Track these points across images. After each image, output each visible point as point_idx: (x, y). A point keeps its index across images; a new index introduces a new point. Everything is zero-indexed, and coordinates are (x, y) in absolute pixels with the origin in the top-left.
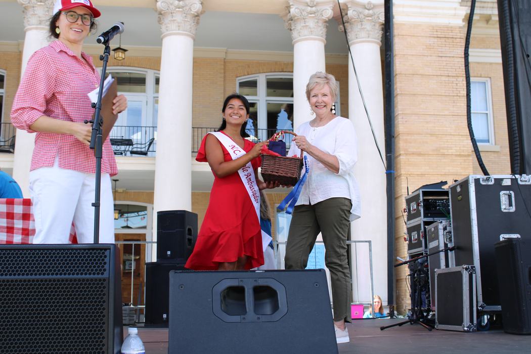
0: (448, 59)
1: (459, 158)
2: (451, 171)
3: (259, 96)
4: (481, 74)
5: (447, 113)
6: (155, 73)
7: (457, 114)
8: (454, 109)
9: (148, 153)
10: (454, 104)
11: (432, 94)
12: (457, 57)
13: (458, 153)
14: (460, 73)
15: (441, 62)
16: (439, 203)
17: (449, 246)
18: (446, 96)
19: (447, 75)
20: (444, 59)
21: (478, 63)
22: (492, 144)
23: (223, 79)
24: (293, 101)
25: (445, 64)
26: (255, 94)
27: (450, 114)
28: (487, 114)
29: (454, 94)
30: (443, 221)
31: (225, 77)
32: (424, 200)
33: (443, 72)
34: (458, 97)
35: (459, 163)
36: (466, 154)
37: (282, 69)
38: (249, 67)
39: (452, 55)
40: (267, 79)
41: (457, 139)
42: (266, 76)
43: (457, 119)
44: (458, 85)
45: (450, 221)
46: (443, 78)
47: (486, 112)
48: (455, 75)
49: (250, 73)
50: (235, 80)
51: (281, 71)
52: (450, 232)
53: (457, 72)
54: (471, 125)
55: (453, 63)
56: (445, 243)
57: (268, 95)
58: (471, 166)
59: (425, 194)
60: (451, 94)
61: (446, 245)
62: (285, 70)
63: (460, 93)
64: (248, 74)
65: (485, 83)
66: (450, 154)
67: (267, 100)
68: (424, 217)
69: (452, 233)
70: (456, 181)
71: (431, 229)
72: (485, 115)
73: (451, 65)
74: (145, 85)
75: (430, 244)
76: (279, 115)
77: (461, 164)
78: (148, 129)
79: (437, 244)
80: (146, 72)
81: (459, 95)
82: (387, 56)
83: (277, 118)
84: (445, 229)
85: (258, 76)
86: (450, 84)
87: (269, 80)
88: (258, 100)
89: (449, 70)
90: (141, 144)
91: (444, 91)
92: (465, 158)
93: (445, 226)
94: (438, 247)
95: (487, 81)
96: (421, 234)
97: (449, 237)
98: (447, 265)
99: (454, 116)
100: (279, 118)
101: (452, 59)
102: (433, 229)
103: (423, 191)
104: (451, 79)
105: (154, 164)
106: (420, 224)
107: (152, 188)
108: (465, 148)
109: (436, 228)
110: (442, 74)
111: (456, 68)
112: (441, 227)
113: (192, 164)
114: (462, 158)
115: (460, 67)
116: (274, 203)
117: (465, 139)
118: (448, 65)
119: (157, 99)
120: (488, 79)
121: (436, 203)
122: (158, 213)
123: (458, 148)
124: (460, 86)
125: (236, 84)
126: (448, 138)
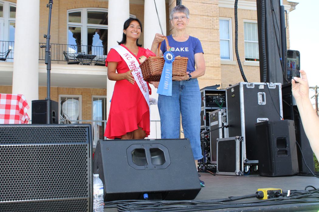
0: (208, 5)
1: (213, 69)
2: (207, 76)
3: (82, 23)
4: (226, 15)
5: (206, 39)
6: (9, 4)
7: (212, 41)
8: (211, 37)
9: (7, 59)
10: (211, 34)
11: (197, 27)
12: (213, 4)
13: (213, 66)
14: (215, 14)
15: (204, 7)
16: (214, 98)
17: (225, 124)
18: (206, 28)
19: (207, 15)
20: (205, 5)
21: (225, 8)
22: (231, 60)
23: (58, 10)
24: (107, 28)
25: (206, 8)
26: (80, 22)
27: (208, 40)
28: (229, 41)
29: (211, 28)
30: (222, 110)
31: (59, 9)
32: (206, 96)
33: (204, 13)
34: (214, 30)
35: (213, 72)
36: (218, 66)
37: (98, 6)
38: (76, 3)
39: (211, 3)
40: (88, 11)
41: (212, 56)
42: (87, 9)
43: (212, 44)
44: (214, 22)
45: (226, 110)
46: (205, 17)
47: (228, 40)
48: (212, 15)
49: (76, 7)
50: (66, 11)
51: (97, 6)
52: (226, 116)
53: (213, 14)
54: (238, 51)
55: (211, 7)
56: (222, 123)
57: (89, 22)
58: (220, 74)
59: (207, 92)
60: (209, 28)
61: (223, 124)
62: (100, 7)
63: (215, 27)
64: (75, 8)
65: (228, 21)
66: (208, 66)
67: (87, 26)
68: (206, 106)
69: (227, 117)
70: (230, 85)
71: (212, 114)
72: (228, 42)
73: (210, 9)
74: (3, 12)
75: (211, 123)
76: (94, 36)
77: (214, 73)
78: (4, 43)
79: (217, 124)
80: (4, 3)
81: (214, 28)
82: (178, 3)
83: (92, 38)
84: (222, 114)
85: (82, 10)
86: (209, 21)
87: (89, 12)
88: (82, 26)
89: (208, 12)
90: (3, 53)
91: (205, 26)
92: (217, 69)
93: (222, 112)
94: (218, 125)
95: (230, 20)
96: (204, 117)
97: (224, 119)
98: (223, 136)
99: (210, 42)
100: (93, 38)
101: (210, 5)
102: (214, 114)
103: (205, 91)
104: (209, 18)
105: (13, 67)
106: (203, 111)
107: (11, 83)
108: (217, 63)
109: (217, 114)
110: (204, 15)
111: (213, 11)
112: (220, 113)
113: (39, 68)
114: (214, 69)
115: (215, 10)
116: (92, 95)
117: (217, 56)
118: (207, 9)
119: (14, 22)
120: (231, 19)
121: (213, 98)
122: (32, 101)
123: (213, 63)
124: (215, 23)
125: (66, 14)
126: (206, 56)
